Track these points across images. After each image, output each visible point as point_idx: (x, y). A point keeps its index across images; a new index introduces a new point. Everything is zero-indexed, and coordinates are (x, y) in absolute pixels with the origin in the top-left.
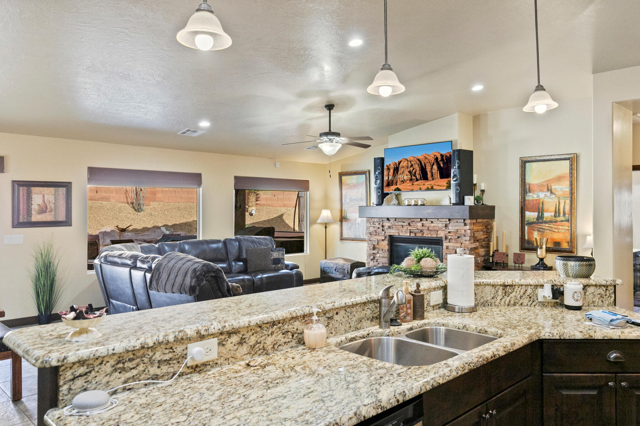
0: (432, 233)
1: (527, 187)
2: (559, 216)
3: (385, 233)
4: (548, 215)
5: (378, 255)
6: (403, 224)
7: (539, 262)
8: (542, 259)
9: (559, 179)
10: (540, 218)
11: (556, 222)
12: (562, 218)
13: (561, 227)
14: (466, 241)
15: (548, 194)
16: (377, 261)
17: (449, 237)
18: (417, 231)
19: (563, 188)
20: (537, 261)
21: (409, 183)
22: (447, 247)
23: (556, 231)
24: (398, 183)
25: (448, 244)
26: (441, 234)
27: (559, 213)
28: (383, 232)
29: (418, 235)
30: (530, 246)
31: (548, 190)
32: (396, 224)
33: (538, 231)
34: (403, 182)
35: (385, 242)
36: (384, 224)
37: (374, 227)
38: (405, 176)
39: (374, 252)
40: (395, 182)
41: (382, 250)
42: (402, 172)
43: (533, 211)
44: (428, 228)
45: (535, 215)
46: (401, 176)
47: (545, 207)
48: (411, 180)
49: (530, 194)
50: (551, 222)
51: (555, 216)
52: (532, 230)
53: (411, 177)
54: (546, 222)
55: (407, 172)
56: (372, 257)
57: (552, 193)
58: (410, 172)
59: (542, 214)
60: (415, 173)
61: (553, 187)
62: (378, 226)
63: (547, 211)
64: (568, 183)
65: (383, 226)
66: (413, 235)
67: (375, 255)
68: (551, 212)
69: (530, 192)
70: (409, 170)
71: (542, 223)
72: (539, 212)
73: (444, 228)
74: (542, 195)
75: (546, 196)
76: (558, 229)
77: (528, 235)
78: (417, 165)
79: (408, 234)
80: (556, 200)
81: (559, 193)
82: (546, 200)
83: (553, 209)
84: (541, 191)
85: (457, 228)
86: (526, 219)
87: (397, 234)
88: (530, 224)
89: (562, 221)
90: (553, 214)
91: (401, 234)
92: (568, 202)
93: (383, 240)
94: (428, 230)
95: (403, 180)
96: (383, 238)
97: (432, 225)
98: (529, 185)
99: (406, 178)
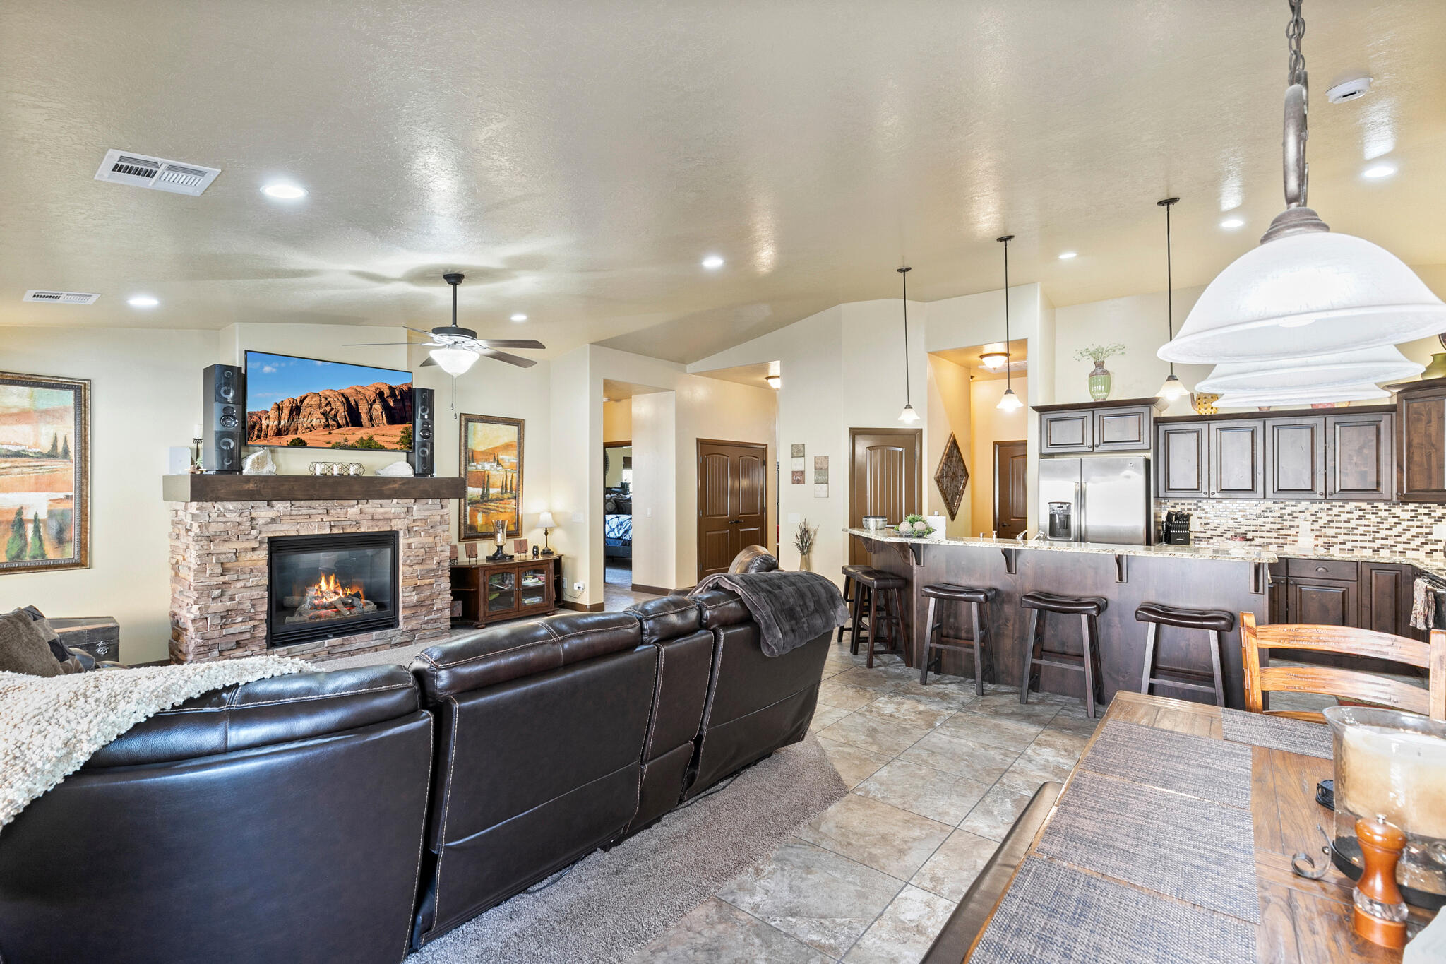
0: (380, 523)
1: (470, 454)
2: (506, 492)
3: (260, 532)
4: (494, 491)
5: (239, 585)
6: (312, 511)
7: (498, 550)
8: (500, 548)
9: (507, 447)
10: (485, 495)
11: (503, 500)
12: (509, 495)
13: (507, 506)
14: (444, 531)
15: (495, 464)
16: (232, 599)
17: (415, 529)
18: (349, 523)
19: (509, 458)
20: (495, 550)
21: (322, 431)
22: (409, 546)
23: (503, 510)
24: (299, 431)
25: (411, 540)
26: (398, 525)
27: (506, 489)
28: (254, 533)
29: (349, 531)
30: (473, 533)
31: (495, 460)
32: (294, 512)
33: (483, 512)
34: (310, 429)
35: (257, 552)
36: (254, 515)
37: (224, 523)
38: (314, 420)
39: (227, 578)
40: (292, 429)
41: (252, 570)
42: (307, 414)
43: (477, 487)
44: (372, 516)
45: (478, 491)
46: (305, 420)
47: (491, 481)
48: (327, 426)
49: (473, 464)
50: (497, 500)
51: (502, 493)
52: (475, 511)
53: (327, 421)
54: (492, 501)
55: (318, 413)
56: (216, 592)
57: (498, 464)
58: (324, 414)
59: (488, 490)
60: (336, 415)
61: (500, 457)
62: (238, 519)
63: (493, 487)
64: (516, 453)
65: (252, 519)
66: (335, 531)
67: (224, 586)
68: (498, 487)
69: (473, 462)
70: (322, 410)
71: (487, 501)
72: (484, 488)
73: (403, 515)
74: (487, 466)
75: (492, 467)
76: (505, 508)
77: (471, 519)
78: (339, 404)
79: (327, 531)
80: (503, 473)
81: (506, 465)
82: (493, 472)
83: (499, 484)
84: (487, 460)
85: (428, 513)
86: (469, 497)
87: (294, 534)
88: (474, 503)
89: (509, 498)
90: (499, 490)
91: (303, 533)
92: (515, 475)
93: (254, 549)
94: (373, 519)
95: (309, 425)
96: (256, 545)
97: (381, 510)
98: (473, 451)
99: (315, 422)
